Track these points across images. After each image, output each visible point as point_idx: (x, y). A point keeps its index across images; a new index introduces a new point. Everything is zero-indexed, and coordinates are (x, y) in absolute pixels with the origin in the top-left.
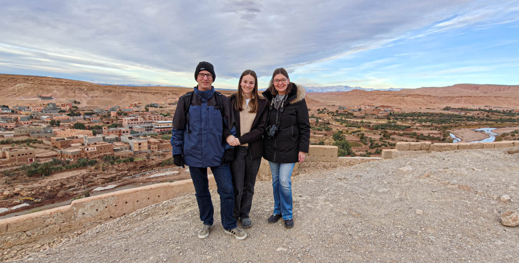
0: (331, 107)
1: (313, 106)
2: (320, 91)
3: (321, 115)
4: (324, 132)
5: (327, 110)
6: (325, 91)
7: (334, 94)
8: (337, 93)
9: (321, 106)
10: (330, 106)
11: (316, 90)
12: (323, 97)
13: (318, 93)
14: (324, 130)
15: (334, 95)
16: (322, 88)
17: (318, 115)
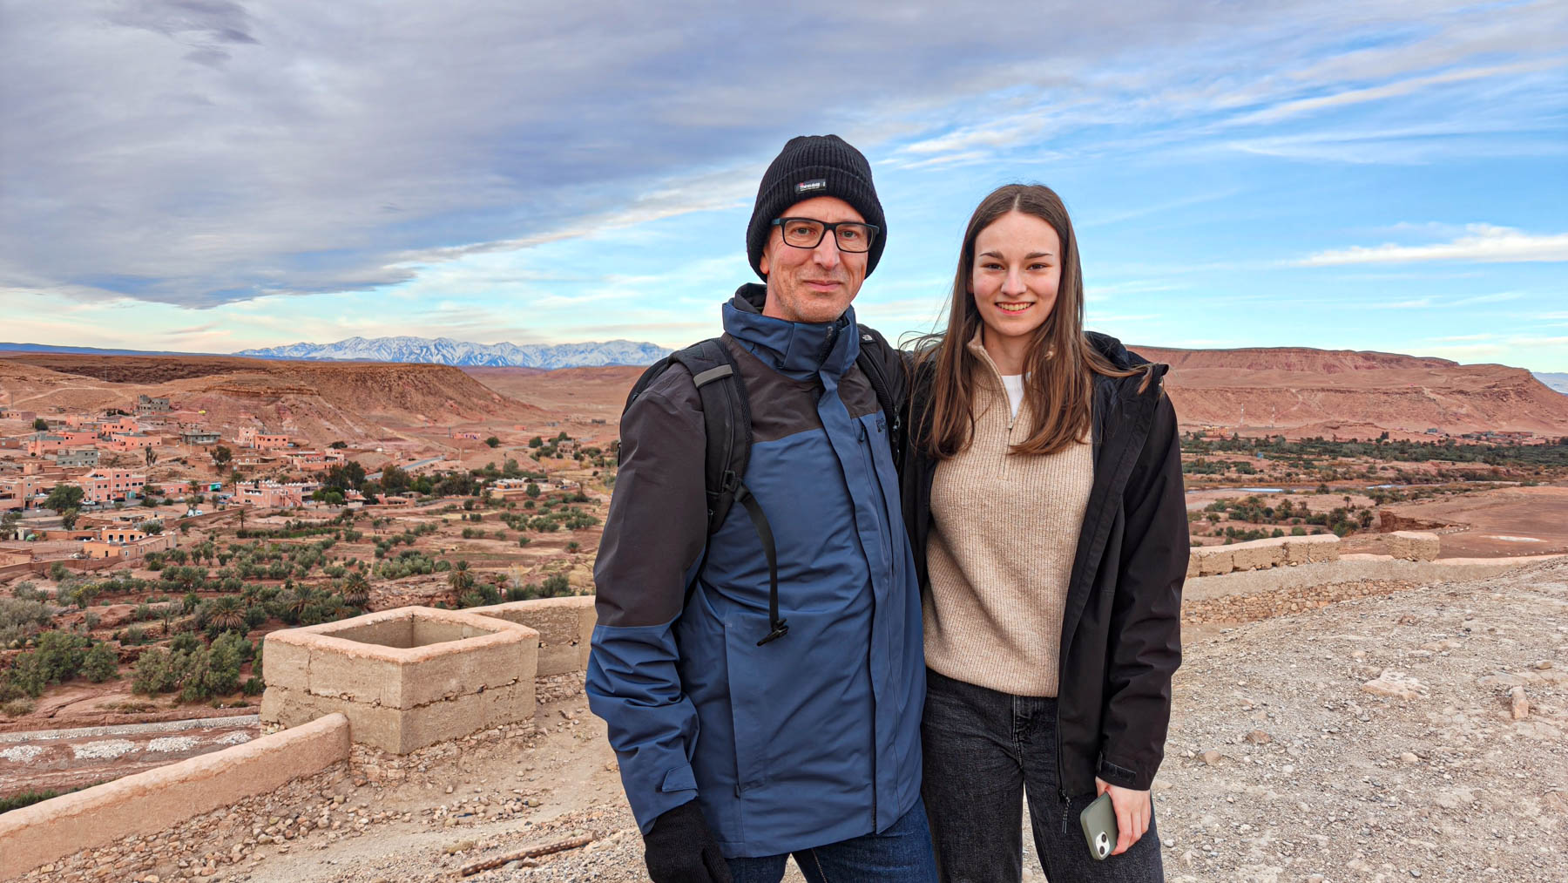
0: (587, 428)
1: (513, 425)
2: (536, 362)
3: (547, 463)
4: (564, 534)
5: (571, 444)
6: (559, 364)
7: (599, 376)
8: (607, 371)
9: (543, 425)
10: (585, 424)
11: (518, 360)
12: (552, 386)
13: (528, 372)
14: (563, 527)
15: (598, 381)
16: (544, 351)
17: (534, 463)
